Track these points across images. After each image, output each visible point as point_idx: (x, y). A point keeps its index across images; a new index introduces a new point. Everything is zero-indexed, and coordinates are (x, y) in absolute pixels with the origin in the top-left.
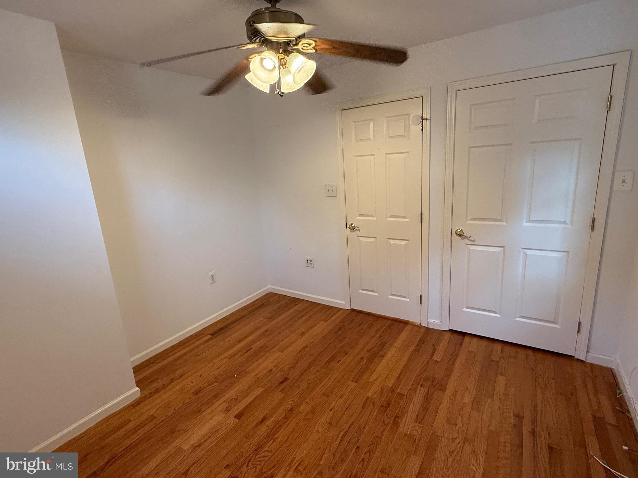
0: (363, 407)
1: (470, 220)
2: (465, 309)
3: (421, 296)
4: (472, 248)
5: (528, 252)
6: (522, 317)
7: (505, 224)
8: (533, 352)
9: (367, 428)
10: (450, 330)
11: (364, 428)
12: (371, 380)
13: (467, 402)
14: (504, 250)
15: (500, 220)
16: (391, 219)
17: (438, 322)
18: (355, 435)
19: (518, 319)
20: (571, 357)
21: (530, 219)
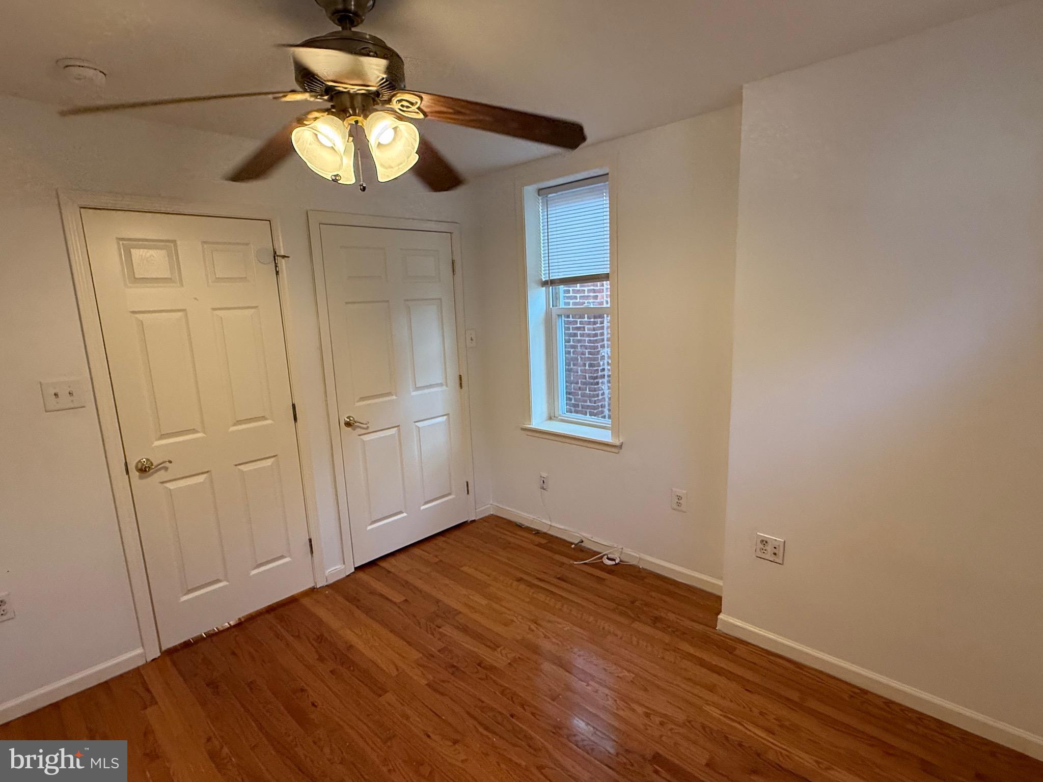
0: (442, 694)
1: (358, 402)
2: (369, 528)
3: (310, 540)
4: (366, 438)
5: (420, 424)
6: (426, 503)
7: (394, 397)
8: (443, 536)
9: (483, 698)
10: (356, 569)
11: (483, 702)
12: (394, 673)
13: (486, 602)
14: (399, 431)
15: (389, 394)
16: (235, 428)
17: (339, 567)
18: (491, 714)
19: (423, 508)
20: (464, 524)
21: (417, 386)
